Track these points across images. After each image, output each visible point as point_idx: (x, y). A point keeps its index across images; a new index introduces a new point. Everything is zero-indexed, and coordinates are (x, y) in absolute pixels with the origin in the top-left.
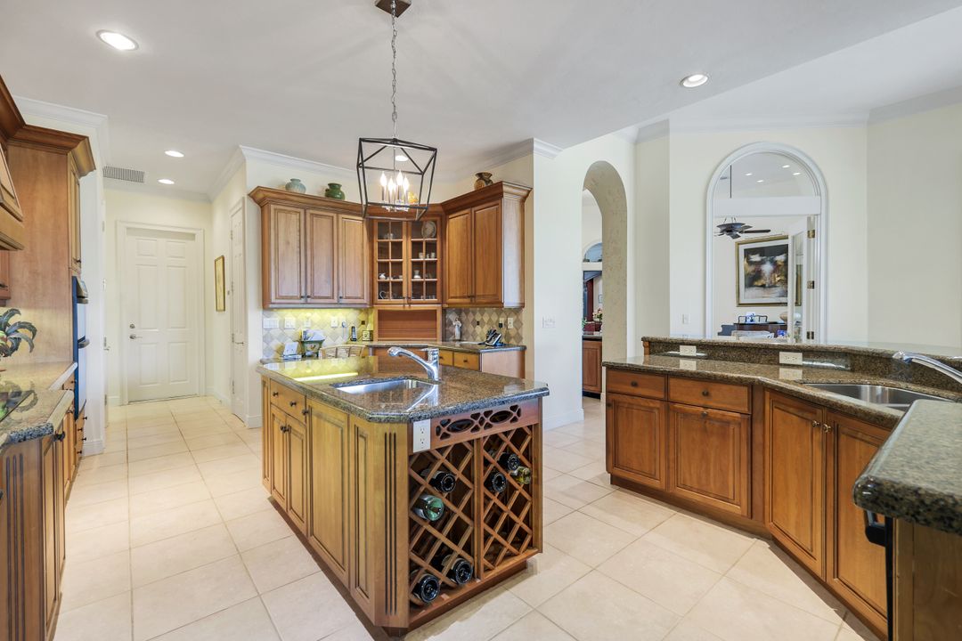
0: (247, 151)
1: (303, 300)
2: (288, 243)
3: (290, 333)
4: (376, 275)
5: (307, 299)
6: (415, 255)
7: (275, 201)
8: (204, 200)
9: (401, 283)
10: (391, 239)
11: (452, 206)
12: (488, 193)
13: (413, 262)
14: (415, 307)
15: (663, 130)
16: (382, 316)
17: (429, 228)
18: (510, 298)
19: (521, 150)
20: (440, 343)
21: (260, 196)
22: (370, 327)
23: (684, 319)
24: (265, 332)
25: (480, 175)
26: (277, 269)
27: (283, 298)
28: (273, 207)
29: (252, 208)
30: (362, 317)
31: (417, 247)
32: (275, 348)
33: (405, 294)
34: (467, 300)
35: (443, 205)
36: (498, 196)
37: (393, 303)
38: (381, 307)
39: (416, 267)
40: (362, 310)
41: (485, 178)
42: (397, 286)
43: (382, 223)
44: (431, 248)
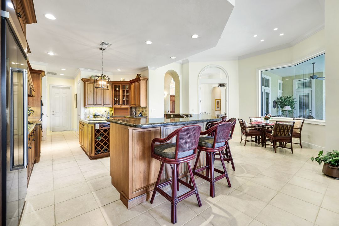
0: (81, 69)
1: (94, 105)
2: (90, 91)
3: (92, 113)
4: (114, 99)
5: (95, 105)
6: (123, 94)
7: (87, 81)
8: (73, 78)
9: (120, 101)
10: (118, 89)
11: (132, 82)
12: (138, 80)
13: (123, 96)
14: (123, 107)
15: (187, 62)
16: (115, 109)
17: (127, 87)
18: (143, 104)
19: (146, 69)
20: (129, 116)
21: (84, 80)
22: (112, 112)
23: (193, 110)
24: (85, 113)
25: (137, 74)
26: (88, 97)
27: (89, 105)
28: (86, 83)
29: (82, 83)
30: (111, 109)
31: (124, 92)
32: (87, 117)
33: (121, 104)
34: (134, 105)
35: (130, 81)
36: (140, 80)
37: (118, 106)
38: (115, 107)
39: (124, 97)
40: (111, 108)
41: (139, 75)
42: (119, 101)
43: (115, 86)
44: (127, 92)
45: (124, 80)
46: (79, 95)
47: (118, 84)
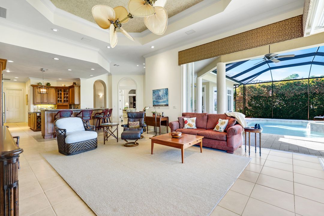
0: (30, 78)
3: (39, 109)
4: (57, 98)
5: (42, 103)
8: (24, 83)
10: (60, 92)
12: (72, 87)
14: (64, 104)
15: (111, 75)
16: (58, 106)
17: (68, 90)
18: (76, 102)
19: (79, 80)
21: (33, 86)
22: (56, 107)
24: (34, 108)
26: (36, 98)
27: (37, 102)
28: (35, 88)
29: (32, 88)
31: (64, 94)
33: (62, 102)
34: (71, 103)
35: (69, 87)
36: (74, 87)
37: (60, 103)
38: (58, 104)
39: (64, 97)
40: (55, 105)
41: (74, 83)
42: (61, 101)
43: (58, 89)
44: (67, 94)
45: (65, 85)
46: (29, 96)
47: (60, 88)
